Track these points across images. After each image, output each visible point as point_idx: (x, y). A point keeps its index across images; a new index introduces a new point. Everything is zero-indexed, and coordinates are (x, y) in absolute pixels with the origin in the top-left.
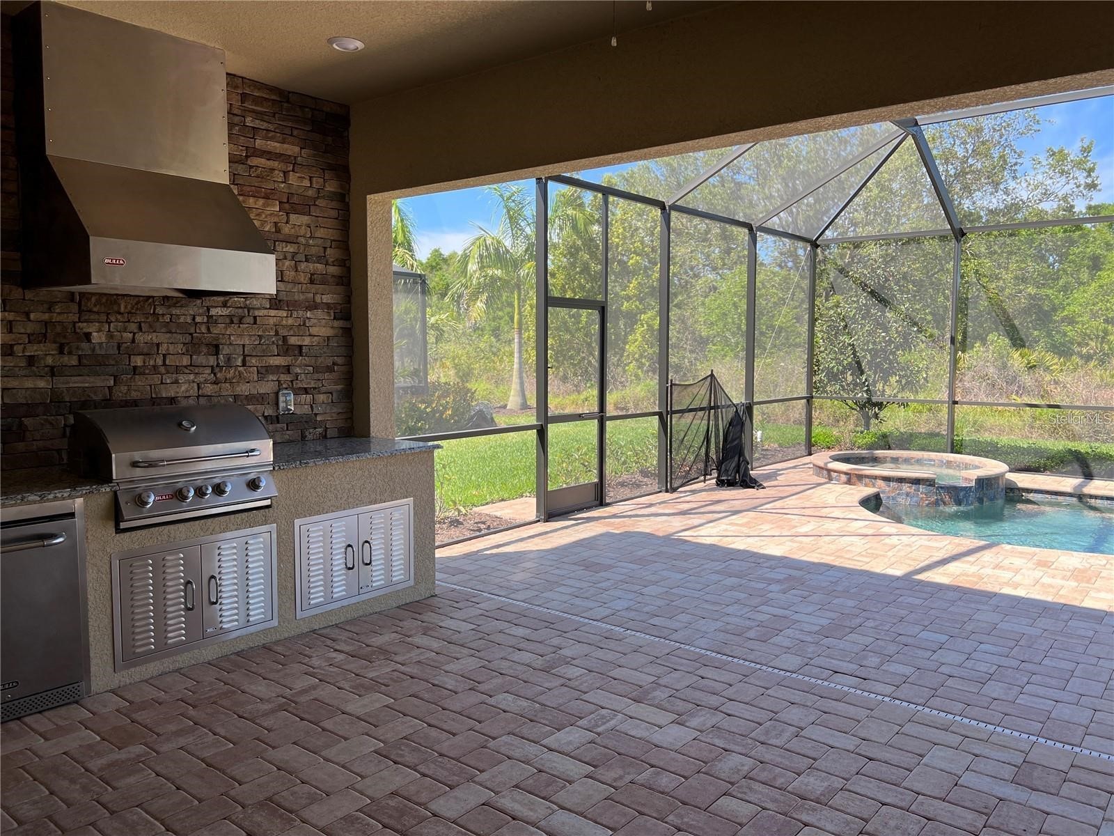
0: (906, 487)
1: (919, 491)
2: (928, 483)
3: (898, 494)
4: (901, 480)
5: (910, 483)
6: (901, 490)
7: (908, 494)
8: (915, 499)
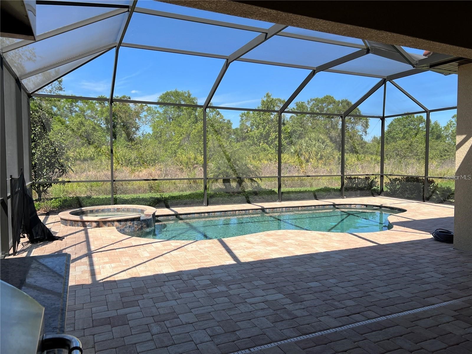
0: (129, 223)
1: (134, 224)
2: (137, 220)
3: (125, 228)
4: (126, 220)
5: (130, 221)
6: (126, 225)
7: (130, 227)
8: (133, 228)
